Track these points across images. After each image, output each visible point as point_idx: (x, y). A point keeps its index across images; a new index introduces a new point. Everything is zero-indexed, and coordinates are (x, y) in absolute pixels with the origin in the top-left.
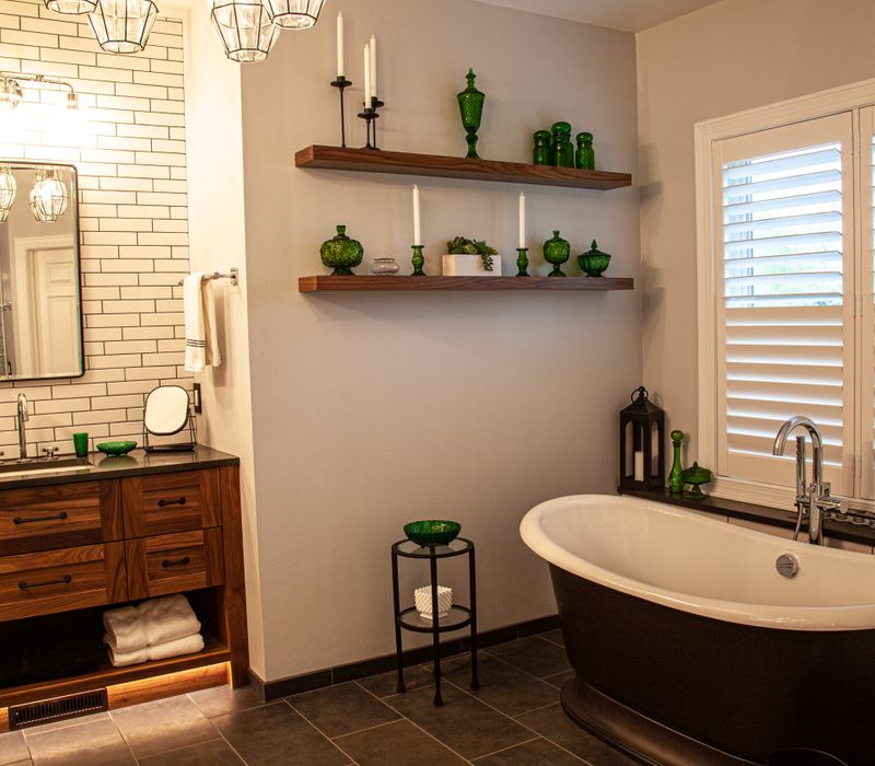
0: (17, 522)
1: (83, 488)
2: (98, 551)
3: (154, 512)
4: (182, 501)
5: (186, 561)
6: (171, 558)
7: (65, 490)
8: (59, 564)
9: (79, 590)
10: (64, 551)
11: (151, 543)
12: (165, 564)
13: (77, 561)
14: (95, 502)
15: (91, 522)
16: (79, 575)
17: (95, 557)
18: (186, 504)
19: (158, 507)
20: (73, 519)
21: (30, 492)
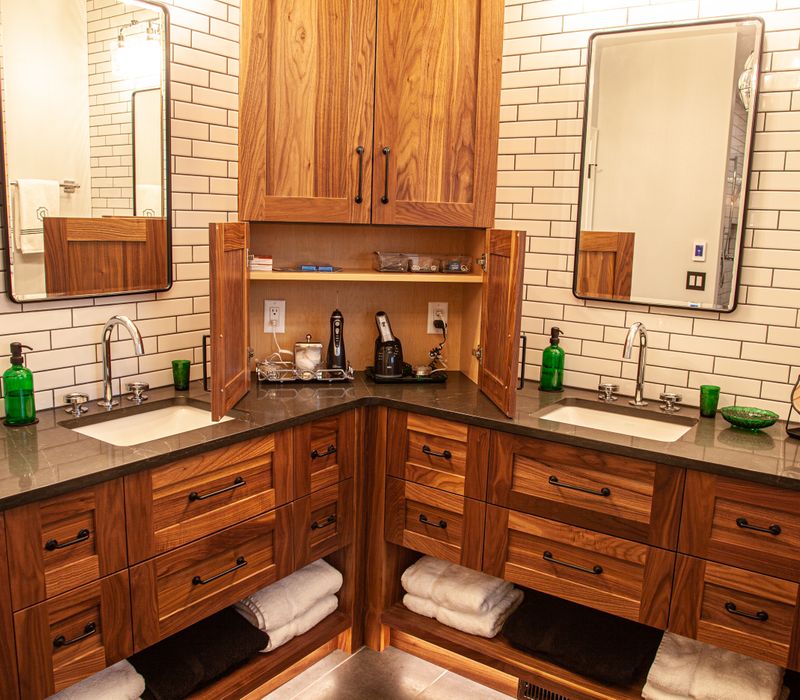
0: (553, 480)
1: (634, 466)
2: (639, 553)
3: (728, 530)
4: (776, 531)
5: (763, 617)
6: (739, 603)
7: (612, 462)
8: (589, 548)
9: (609, 589)
10: (599, 536)
11: (713, 571)
12: (730, 606)
13: (611, 553)
14: (649, 489)
15: (638, 513)
16: (612, 572)
17: (634, 559)
18: (780, 537)
19: (734, 525)
20: (618, 500)
21: (572, 452)
